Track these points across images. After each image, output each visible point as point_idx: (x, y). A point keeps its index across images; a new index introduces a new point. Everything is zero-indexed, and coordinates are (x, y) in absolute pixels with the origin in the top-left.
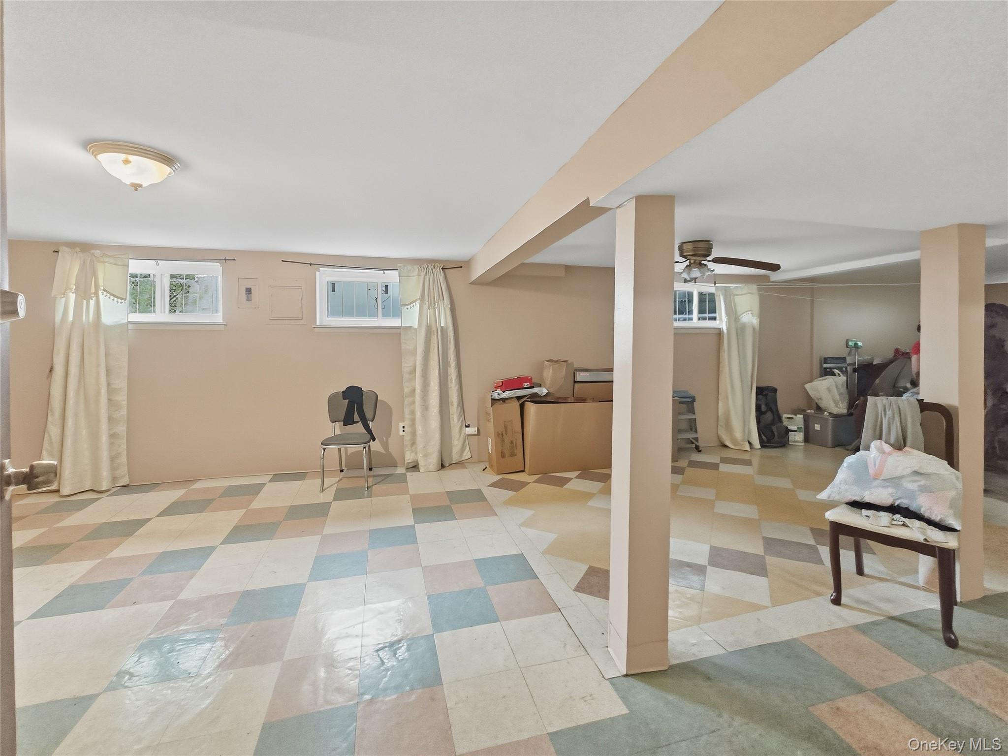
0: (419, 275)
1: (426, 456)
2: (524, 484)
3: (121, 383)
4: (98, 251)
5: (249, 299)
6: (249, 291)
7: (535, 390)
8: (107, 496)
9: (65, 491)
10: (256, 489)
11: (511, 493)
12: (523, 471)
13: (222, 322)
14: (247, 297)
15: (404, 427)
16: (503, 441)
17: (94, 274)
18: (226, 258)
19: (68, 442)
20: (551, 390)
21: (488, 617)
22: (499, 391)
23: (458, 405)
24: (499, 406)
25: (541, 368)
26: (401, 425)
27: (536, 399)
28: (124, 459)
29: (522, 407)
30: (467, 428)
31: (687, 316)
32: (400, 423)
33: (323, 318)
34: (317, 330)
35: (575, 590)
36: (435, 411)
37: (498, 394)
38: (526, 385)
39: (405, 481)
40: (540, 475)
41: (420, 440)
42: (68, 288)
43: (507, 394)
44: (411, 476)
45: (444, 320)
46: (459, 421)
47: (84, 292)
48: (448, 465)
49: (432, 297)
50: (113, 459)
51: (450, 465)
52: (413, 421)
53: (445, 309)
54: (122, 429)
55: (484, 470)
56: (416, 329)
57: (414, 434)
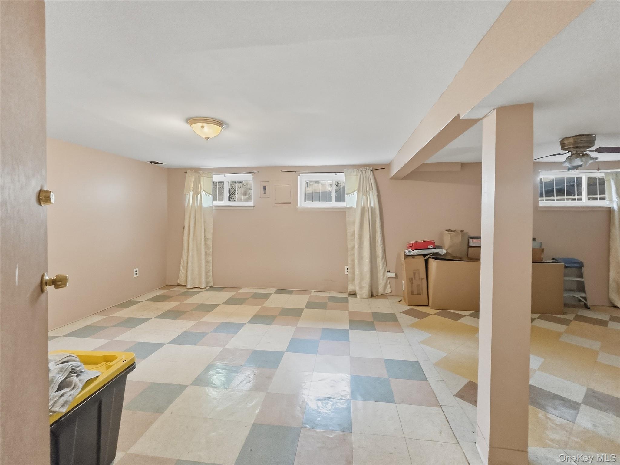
0: (357, 175)
1: (361, 288)
2: (428, 315)
3: (210, 236)
4: (201, 171)
5: (265, 193)
6: (265, 188)
7: (437, 250)
8: (204, 291)
9: (189, 287)
10: (266, 296)
11: (416, 320)
12: (428, 306)
13: (252, 205)
14: (264, 192)
15: (348, 269)
16: (412, 283)
17: (200, 183)
18: (254, 171)
19: (190, 264)
20: (449, 251)
21: (388, 398)
22: (410, 250)
23: (382, 258)
24: (410, 259)
25: (441, 235)
26: (346, 267)
27: (436, 257)
28: (211, 274)
29: (427, 262)
30: (388, 273)
31: (576, 197)
32: (345, 267)
33: (302, 203)
34: (298, 210)
35: (455, 395)
36: (367, 260)
37: (409, 251)
38: (430, 246)
39: (347, 302)
40: (439, 310)
41: (357, 277)
42: (190, 190)
43: (416, 252)
44: (351, 300)
45: (373, 202)
46: (383, 267)
47: (196, 192)
48: (376, 295)
49: (365, 187)
50: (207, 273)
51: (377, 296)
52: (353, 266)
53: (374, 196)
54: (210, 259)
55: (399, 301)
56: (355, 208)
57: (353, 273)
